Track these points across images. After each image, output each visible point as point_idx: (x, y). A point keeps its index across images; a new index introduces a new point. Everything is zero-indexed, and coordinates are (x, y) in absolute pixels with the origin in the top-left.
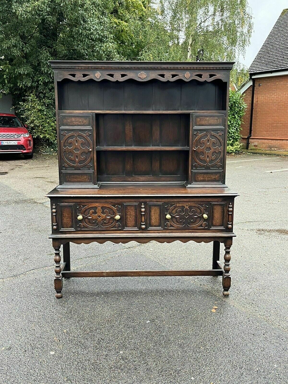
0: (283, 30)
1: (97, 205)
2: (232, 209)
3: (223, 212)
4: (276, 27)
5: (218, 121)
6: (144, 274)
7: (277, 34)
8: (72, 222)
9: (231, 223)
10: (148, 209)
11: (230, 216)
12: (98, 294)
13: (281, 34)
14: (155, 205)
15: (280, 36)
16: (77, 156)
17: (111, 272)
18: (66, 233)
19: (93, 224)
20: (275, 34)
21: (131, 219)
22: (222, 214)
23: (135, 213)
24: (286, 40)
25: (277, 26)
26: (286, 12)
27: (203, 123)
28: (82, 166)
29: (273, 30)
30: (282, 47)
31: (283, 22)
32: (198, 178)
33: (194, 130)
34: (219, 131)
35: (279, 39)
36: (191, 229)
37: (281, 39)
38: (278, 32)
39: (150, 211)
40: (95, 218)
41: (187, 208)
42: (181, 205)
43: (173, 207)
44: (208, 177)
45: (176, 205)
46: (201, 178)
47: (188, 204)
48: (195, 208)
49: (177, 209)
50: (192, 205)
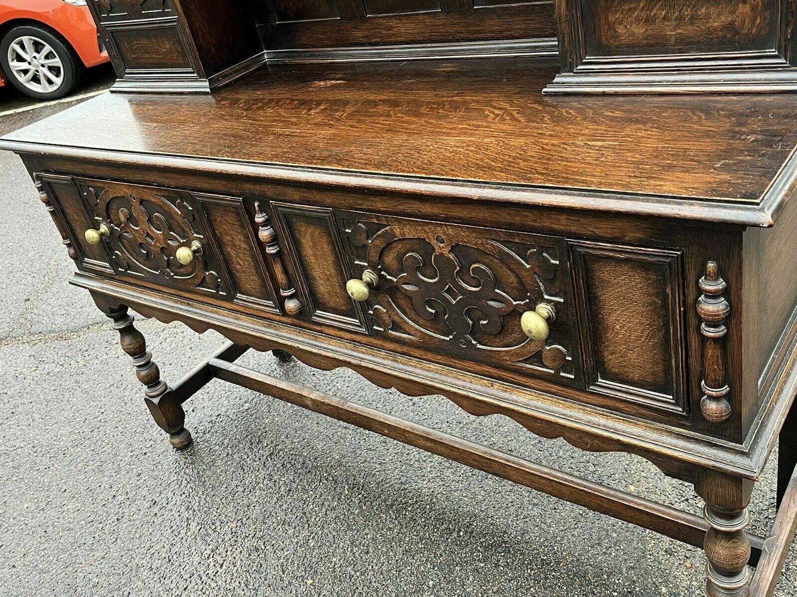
1: (124, 189)
9: (724, 391)
19: (146, 260)
21: (244, 266)
22: (658, 321)
23: (246, 242)
41: (445, 251)
42: (410, 232)
43: (381, 238)
44: (680, 18)
45: (387, 228)
46: (636, 31)
47: (444, 233)
48: (486, 260)
49: (403, 251)
50: (465, 242)
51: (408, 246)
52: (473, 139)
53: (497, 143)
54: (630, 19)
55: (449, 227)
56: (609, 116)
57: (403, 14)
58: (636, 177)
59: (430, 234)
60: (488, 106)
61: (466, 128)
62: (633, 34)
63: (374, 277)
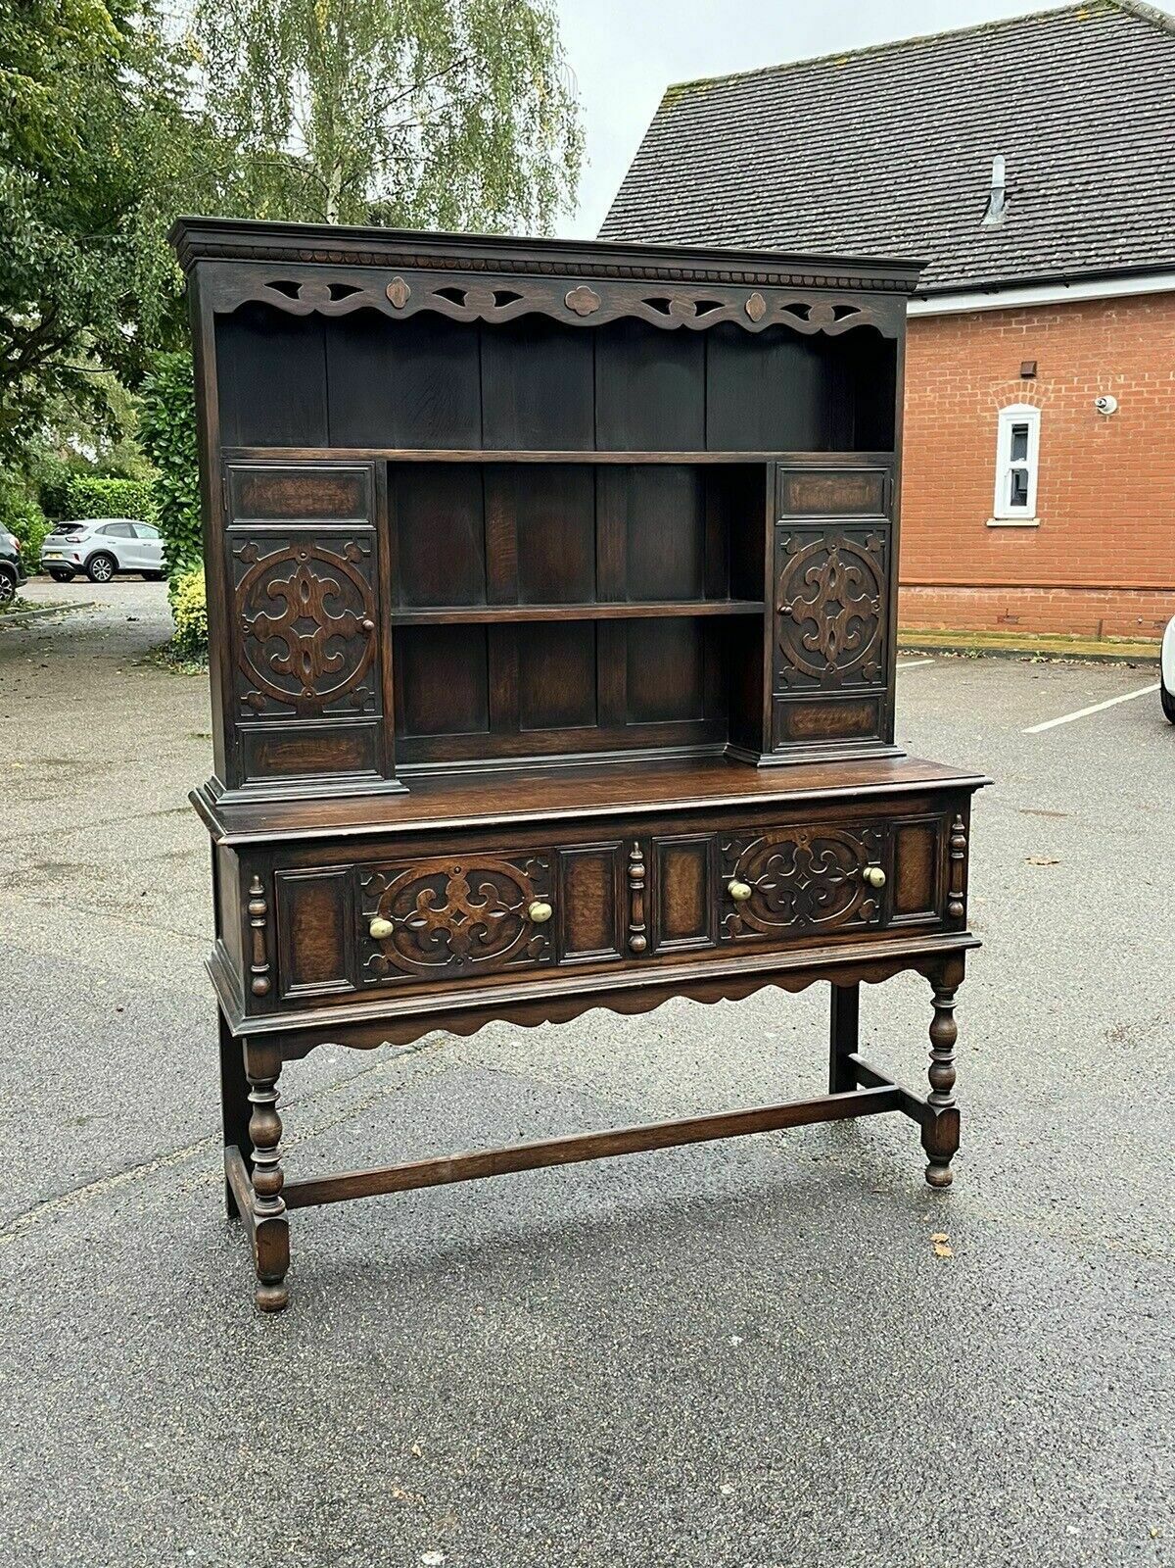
0: (677, 163)
1: (445, 864)
2: (964, 839)
3: (932, 853)
4: (646, 149)
5: (864, 493)
6: (608, 1145)
7: (656, 179)
8: (340, 950)
9: (961, 894)
10: (658, 861)
11: (958, 868)
12: (444, 1261)
13: (672, 180)
14: (684, 848)
15: (666, 186)
16: (306, 654)
17: (472, 1160)
18: (312, 1004)
19: (430, 951)
20: (648, 178)
21: (588, 916)
22: (930, 861)
23: (603, 888)
24: (693, 202)
25: (652, 149)
26: (680, 97)
27: (813, 500)
28: (331, 697)
29: (637, 163)
30: (683, 230)
31: (674, 135)
32: (796, 724)
33: (781, 529)
34: (871, 532)
35: (664, 198)
36: (819, 935)
37: (672, 196)
38: (657, 171)
39: (665, 874)
40: (440, 922)
41: (806, 846)
42: (780, 838)
43: (754, 848)
44: (833, 719)
45: (762, 839)
46: (809, 725)
47: (808, 832)
48: (832, 847)
49: (768, 856)
50: (823, 836)
51: (774, 850)
54: (806, 720)
55: (813, 826)
59: (797, 835)
62: (807, 728)
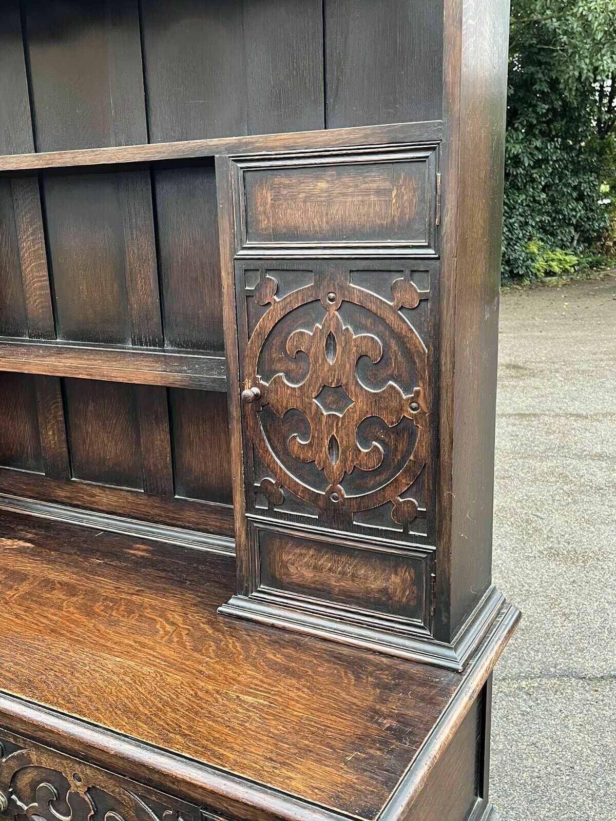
5: (388, 203)
27: (293, 216)
32: (285, 565)
33: (243, 264)
34: (400, 271)
41: (82, 791)
42: (47, 762)
43: (15, 761)
44: (343, 573)
45: (24, 751)
46: (306, 573)
47: (82, 773)
48: (122, 810)
49: (38, 779)
50: (103, 787)
51: (44, 775)
52: (132, 663)
53: (154, 676)
54: (300, 563)
55: (88, 767)
56: (270, 660)
57: (107, 486)
58: (272, 760)
59: (67, 769)
60: (161, 617)
61: (131, 646)
62: (302, 576)
63: (3, 800)
